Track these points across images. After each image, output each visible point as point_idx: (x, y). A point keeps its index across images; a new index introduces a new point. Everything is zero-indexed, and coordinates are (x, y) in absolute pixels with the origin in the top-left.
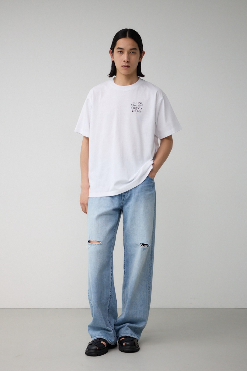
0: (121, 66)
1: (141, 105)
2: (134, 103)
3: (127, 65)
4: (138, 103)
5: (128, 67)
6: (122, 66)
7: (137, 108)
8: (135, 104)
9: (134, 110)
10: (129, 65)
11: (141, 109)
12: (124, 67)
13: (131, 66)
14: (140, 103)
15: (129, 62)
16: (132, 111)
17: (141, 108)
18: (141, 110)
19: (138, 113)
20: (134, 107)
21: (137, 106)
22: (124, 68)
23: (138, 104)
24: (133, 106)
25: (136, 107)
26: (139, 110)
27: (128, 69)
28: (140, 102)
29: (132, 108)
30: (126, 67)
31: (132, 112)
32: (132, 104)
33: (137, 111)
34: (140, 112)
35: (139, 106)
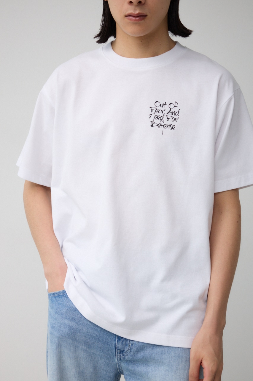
0: (123, 15)
1: (176, 110)
2: (158, 104)
3: (137, 12)
4: (168, 104)
5: (142, 17)
6: (126, 16)
7: (165, 118)
8: (159, 108)
9: (157, 121)
10: (144, 12)
11: (175, 119)
12: (130, 17)
13: (148, 14)
14: (172, 106)
15: (144, 4)
16: (152, 126)
17: (176, 117)
18: (174, 123)
19: (167, 131)
20: (158, 114)
21: (165, 112)
22: (131, 20)
23: (167, 109)
24: (154, 111)
25: (161, 114)
26: (170, 122)
27: (143, 21)
29: (152, 117)
30: (136, 17)
31: (152, 127)
32: (150, 108)
33: (165, 126)
34: (171, 129)
35: (170, 112)
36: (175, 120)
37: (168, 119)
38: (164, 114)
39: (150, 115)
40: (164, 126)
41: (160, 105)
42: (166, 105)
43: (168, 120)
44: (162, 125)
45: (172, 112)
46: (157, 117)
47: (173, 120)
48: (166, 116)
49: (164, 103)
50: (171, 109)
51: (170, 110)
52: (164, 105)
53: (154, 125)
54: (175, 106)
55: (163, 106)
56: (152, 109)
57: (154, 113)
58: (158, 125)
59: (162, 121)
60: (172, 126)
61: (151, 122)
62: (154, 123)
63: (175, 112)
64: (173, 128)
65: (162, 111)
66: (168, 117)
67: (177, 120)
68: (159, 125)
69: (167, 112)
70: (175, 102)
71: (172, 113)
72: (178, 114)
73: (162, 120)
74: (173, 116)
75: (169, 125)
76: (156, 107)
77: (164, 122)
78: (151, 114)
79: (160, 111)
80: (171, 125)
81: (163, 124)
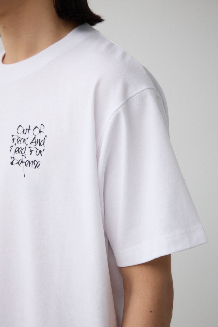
1: (42, 137)
2: (21, 129)
4: (32, 128)
7: (28, 150)
8: (22, 136)
9: (18, 157)
11: (40, 152)
16: (12, 163)
17: (41, 148)
18: (38, 158)
19: (30, 170)
20: (19, 145)
21: (28, 142)
23: (30, 136)
24: (15, 141)
25: (22, 145)
26: (33, 157)
28: (39, 126)
29: (13, 150)
31: (12, 165)
32: (12, 136)
33: (27, 163)
34: (35, 168)
35: (34, 141)
36: (40, 154)
37: (31, 151)
38: (27, 144)
39: (10, 147)
40: (25, 162)
41: (23, 130)
42: (30, 130)
43: (31, 154)
44: (22, 162)
45: (36, 141)
46: (19, 150)
47: (37, 154)
48: (29, 147)
49: (28, 128)
50: (35, 135)
51: (35, 138)
52: (28, 130)
53: (14, 162)
54: (40, 132)
55: (26, 132)
56: (14, 137)
57: (15, 144)
58: (18, 162)
59: (23, 156)
60: (36, 163)
61: (11, 157)
62: (14, 159)
63: (40, 140)
64: (38, 165)
65: (24, 140)
66: (31, 148)
67: (42, 153)
68: (20, 163)
69: (31, 142)
70: (42, 125)
71: (36, 143)
72: (44, 144)
73: (24, 154)
74: (38, 146)
75: (32, 161)
76: (18, 135)
77: (25, 157)
78: (12, 146)
79: (23, 140)
80: (35, 161)
81: (24, 160)
